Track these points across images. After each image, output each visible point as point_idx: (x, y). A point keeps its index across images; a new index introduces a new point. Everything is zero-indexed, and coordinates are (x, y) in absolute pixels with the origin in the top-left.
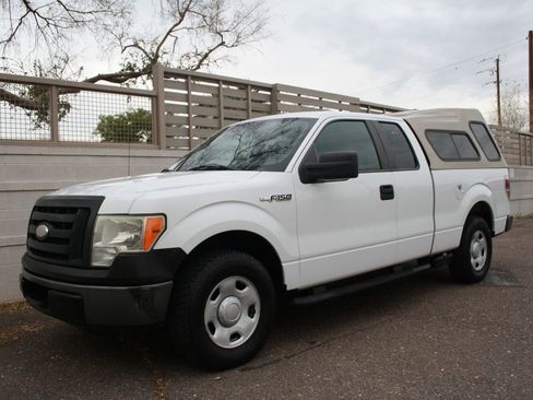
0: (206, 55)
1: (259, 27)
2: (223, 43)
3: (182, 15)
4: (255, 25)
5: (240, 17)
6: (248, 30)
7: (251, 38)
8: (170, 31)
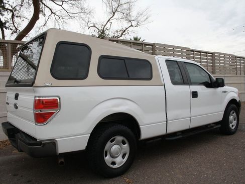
0: (125, 31)
1: (147, 18)
2: (132, 26)
3: (114, 13)
4: (145, 17)
5: (139, 14)
6: (143, 19)
7: (144, 23)
8: (109, 20)
